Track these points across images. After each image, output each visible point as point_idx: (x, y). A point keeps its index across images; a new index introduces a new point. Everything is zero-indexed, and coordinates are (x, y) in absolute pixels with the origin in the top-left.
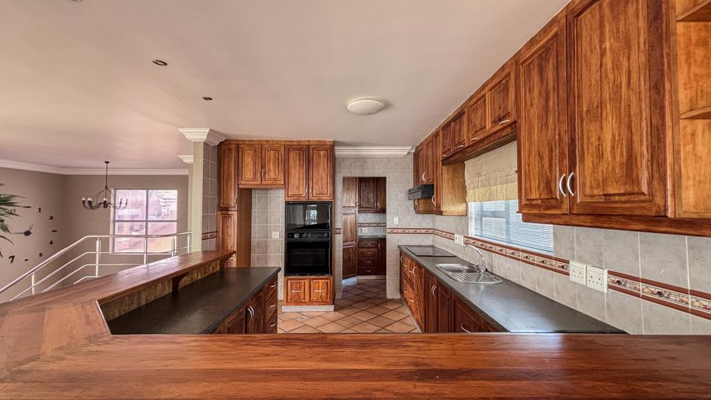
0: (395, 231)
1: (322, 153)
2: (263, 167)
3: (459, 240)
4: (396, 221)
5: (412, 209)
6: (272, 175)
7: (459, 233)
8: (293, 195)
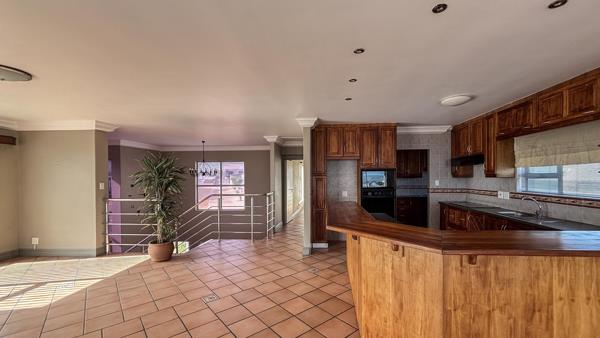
0: (436, 190)
1: (388, 132)
2: (344, 144)
3: (504, 196)
4: (437, 183)
5: (449, 173)
6: (351, 150)
7: (504, 190)
8: (366, 164)
